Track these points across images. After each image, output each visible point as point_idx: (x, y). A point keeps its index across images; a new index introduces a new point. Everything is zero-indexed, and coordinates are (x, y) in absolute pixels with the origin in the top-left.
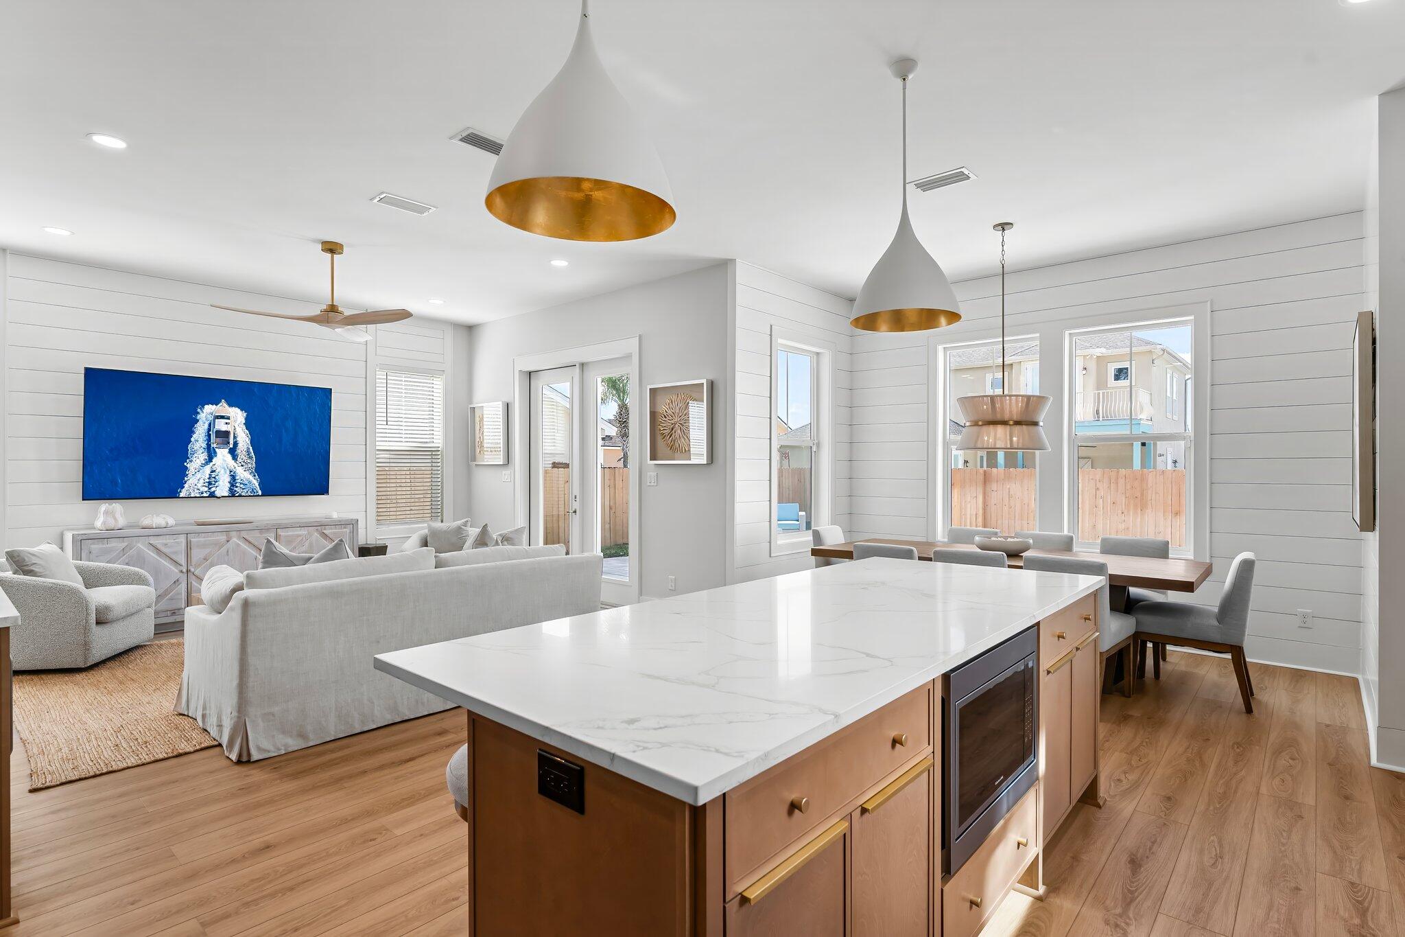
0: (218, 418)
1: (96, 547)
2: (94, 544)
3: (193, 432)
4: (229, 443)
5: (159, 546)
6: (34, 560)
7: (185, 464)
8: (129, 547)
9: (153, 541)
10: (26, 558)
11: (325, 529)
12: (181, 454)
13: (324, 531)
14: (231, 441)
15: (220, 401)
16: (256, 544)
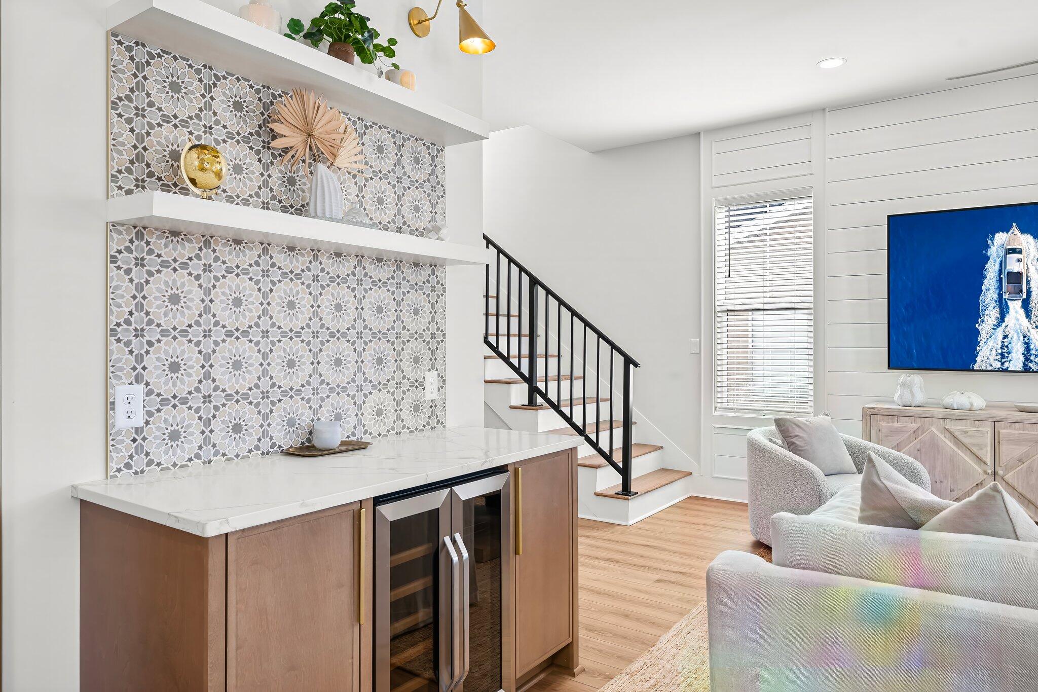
0: (1009, 254)
1: (886, 424)
2: (883, 421)
3: (983, 277)
4: (1021, 291)
5: (956, 434)
6: (797, 432)
7: (977, 326)
9: (950, 425)
10: (790, 429)
12: (974, 313)
14: (1024, 290)
15: (1011, 226)
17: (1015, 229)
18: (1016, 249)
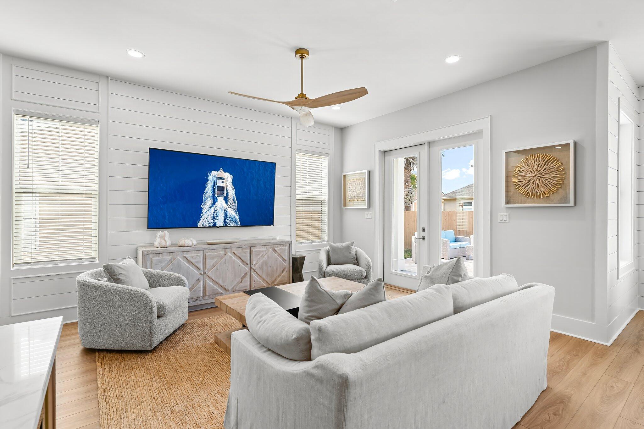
0: (218, 179)
1: (155, 259)
2: (154, 257)
3: (205, 187)
4: (224, 194)
5: (189, 258)
6: (120, 271)
7: (201, 206)
8: (174, 259)
9: (186, 254)
10: (116, 271)
11: (275, 247)
12: (200, 201)
13: (275, 248)
14: (225, 193)
15: (219, 169)
16: (239, 256)
17: (221, 170)
18: (221, 178)
